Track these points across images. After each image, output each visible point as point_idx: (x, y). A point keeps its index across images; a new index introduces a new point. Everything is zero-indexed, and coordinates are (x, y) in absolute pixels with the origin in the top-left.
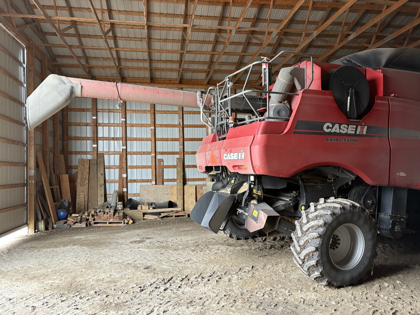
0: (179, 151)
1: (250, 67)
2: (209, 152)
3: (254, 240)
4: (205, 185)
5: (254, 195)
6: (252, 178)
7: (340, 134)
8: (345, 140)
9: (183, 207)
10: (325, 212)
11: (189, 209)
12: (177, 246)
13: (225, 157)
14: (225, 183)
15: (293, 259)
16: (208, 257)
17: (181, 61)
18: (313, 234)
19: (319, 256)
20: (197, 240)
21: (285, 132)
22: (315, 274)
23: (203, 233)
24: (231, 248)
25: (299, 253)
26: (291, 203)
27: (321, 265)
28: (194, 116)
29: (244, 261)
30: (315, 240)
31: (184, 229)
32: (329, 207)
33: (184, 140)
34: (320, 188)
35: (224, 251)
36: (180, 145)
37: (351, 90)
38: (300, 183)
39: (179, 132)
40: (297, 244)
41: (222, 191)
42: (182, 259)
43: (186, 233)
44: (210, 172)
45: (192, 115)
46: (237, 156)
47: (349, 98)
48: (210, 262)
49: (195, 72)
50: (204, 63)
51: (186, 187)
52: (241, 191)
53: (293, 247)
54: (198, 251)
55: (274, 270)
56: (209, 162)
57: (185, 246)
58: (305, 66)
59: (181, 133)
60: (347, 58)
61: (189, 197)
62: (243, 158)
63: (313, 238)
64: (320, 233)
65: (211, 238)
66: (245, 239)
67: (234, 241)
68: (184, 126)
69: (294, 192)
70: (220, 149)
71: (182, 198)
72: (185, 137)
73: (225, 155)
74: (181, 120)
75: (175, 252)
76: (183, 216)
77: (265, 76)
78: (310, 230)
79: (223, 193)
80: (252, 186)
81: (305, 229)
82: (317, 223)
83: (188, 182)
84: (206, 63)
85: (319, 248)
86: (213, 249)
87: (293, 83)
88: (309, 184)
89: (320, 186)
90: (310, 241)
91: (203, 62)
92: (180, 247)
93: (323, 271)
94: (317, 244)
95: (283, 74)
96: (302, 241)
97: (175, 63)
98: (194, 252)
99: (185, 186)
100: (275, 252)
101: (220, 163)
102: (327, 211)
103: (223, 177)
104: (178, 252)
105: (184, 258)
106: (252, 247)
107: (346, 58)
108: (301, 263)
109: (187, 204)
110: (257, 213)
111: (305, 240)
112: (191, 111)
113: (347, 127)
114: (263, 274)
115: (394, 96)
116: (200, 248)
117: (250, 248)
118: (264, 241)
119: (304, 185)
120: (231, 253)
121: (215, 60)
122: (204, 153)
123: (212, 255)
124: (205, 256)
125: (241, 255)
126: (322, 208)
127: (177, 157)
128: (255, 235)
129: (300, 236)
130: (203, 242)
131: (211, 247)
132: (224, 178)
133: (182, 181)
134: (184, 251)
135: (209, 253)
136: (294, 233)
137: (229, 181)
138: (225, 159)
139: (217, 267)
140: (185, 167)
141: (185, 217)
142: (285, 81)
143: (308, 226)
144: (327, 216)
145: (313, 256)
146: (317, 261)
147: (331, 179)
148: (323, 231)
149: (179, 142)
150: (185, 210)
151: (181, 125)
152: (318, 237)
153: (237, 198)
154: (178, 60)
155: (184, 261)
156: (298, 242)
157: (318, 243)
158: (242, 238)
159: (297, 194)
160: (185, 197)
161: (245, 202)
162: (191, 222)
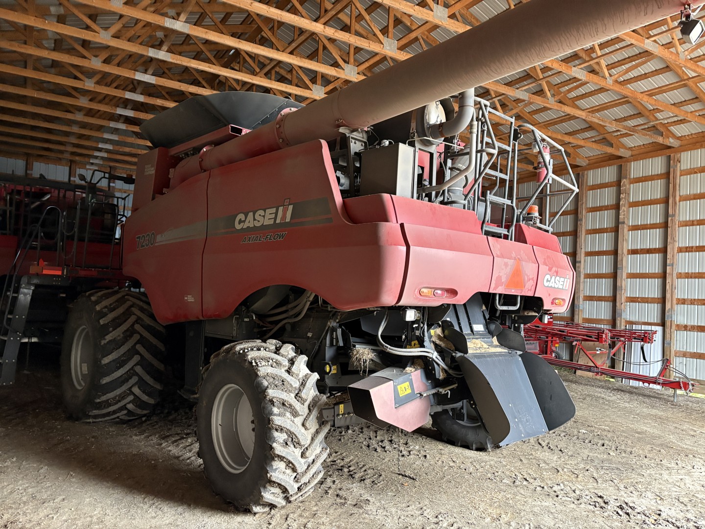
2: (506, 260)
56: (499, 284)
62: (567, 288)
70: (536, 262)
138: (546, 284)
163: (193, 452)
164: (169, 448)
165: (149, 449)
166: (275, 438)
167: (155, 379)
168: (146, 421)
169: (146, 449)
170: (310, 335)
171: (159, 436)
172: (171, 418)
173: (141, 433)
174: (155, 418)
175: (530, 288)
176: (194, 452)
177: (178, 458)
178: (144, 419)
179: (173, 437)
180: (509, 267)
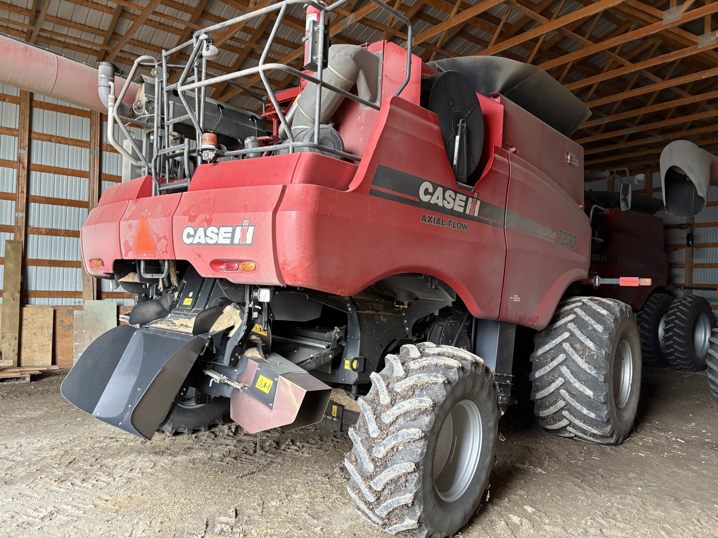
0: (13, 224)
1: (278, 10)
2: (130, 222)
3: (213, 432)
4: (80, 308)
5: (254, 337)
6: (265, 296)
7: (443, 210)
8: (450, 224)
9: (16, 358)
10: (431, 378)
11: (34, 361)
12: (10, 468)
13: (189, 236)
14: (166, 304)
15: (349, 489)
16: (107, 497)
17: (38, 12)
18: (409, 431)
19: (420, 482)
20: (68, 447)
21: (352, 187)
22: (405, 523)
23: (81, 424)
24: (165, 461)
25: (371, 477)
26: (329, 354)
27: (420, 502)
28: (60, 149)
29: (207, 495)
30: (413, 446)
31: (24, 416)
32: (436, 365)
33: (30, 199)
34: (384, 320)
35: (149, 470)
36: (17, 211)
37: (463, 122)
38: (350, 309)
39: (18, 179)
40: (367, 456)
41: (159, 325)
42: (30, 511)
43: (32, 426)
44: (124, 276)
45: (53, 144)
46: (229, 235)
47: (458, 138)
48: (117, 511)
49: (70, 48)
50: (96, 31)
51: (27, 310)
52: (218, 327)
53: (351, 462)
54: (75, 481)
55: (290, 515)
56: (128, 249)
57: (33, 468)
58: (381, 52)
59: (23, 182)
60: (437, 66)
61: (35, 334)
62: (249, 241)
63: (409, 442)
64: (425, 429)
65: (105, 438)
66: (193, 433)
67: (167, 440)
68: (31, 167)
69: (337, 329)
70: (170, 216)
71: (17, 335)
72: (32, 193)
73: (190, 230)
74: (25, 153)
75: (6, 488)
76: (17, 379)
77: (315, 42)
78: (401, 421)
79: (164, 331)
80: (255, 315)
81: (387, 418)
82: (417, 404)
83: (33, 300)
84: (99, 32)
85: (421, 463)
86: (119, 470)
87: (353, 83)
88: (367, 312)
89: (384, 316)
90: (400, 448)
91: (93, 28)
92: (21, 471)
93: (423, 516)
94: (417, 455)
95: (337, 55)
96: (382, 448)
97: (19, 12)
98: (63, 485)
99: (25, 309)
100: (269, 460)
101: (166, 252)
102: (436, 376)
103: (157, 290)
104: (13, 490)
105: (36, 510)
106: (213, 451)
107: (435, 65)
108: (371, 498)
109: (28, 350)
110: (272, 382)
111: (389, 447)
112: (53, 136)
113: (454, 197)
114: (269, 531)
115: (515, 152)
116: (80, 468)
117: (209, 455)
118: (235, 434)
119: (357, 313)
120: (169, 477)
121: (123, 31)
122: (114, 225)
123: (118, 488)
124: (98, 494)
125: (195, 478)
126: (420, 369)
127: (8, 238)
128: (214, 420)
129: (374, 435)
130: (85, 451)
131: (110, 462)
132: (161, 293)
133: (18, 295)
134: (33, 485)
135: (109, 484)
136: (355, 428)
137: (177, 301)
138: (188, 241)
139: (142, 526)
140: (28, 262)
141: (24, 382)
142: (338, 75)
143: (395, 411)
144: (437, 387)
145: (407, 484)
146: (416, 493)
147: (403, 304)
148: (430, 422)
149: (14, 202)
150: (23, 364)
151: (23, 163)
152: (422, 438)
153: (207, 345)
154: (30, 7)
155: (37, 520)
156: (369, 450)
157: (420, 451)
158: (186, 431)
159: (342, 334)
160: (24, 333)
161: (233, 355)
162: (42, 394)
175: (164, 250)
180: (134, 228)
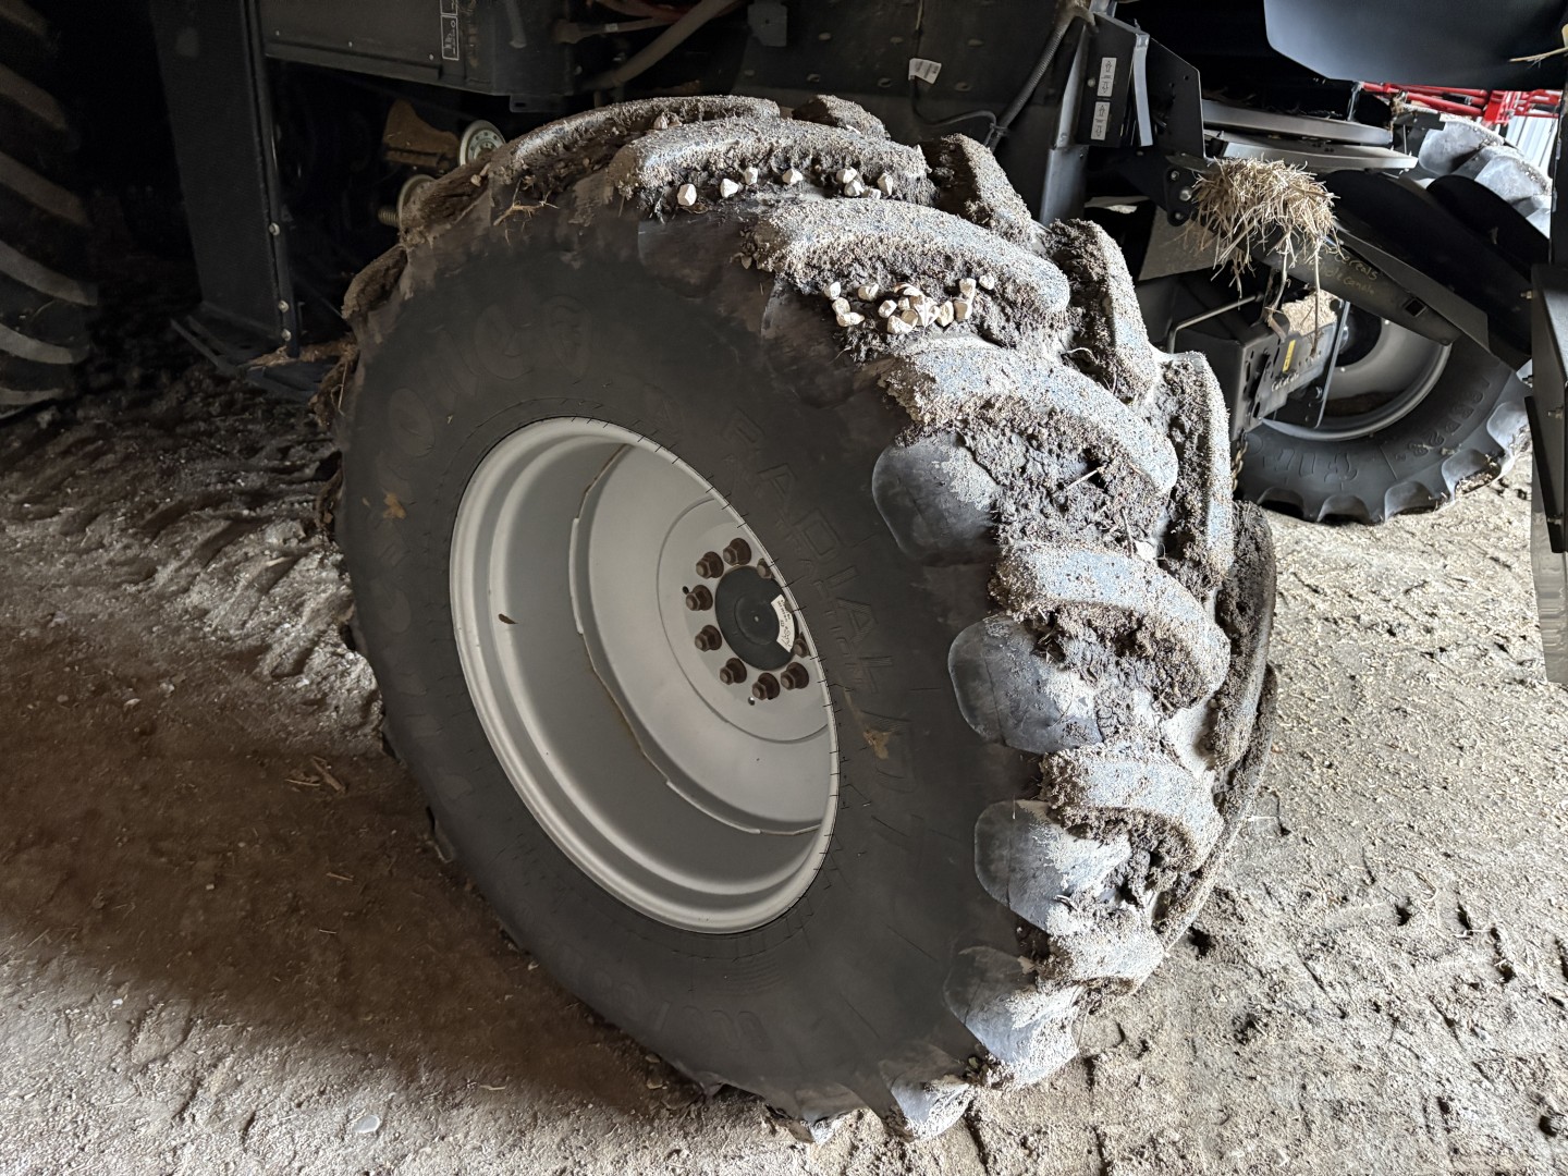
163: (307, 611)
164: (194, 599)
165: (96, 604)
166: (1055, 875)
167: (47, 261)
168: (55, 428)
169: (82, 609)
170: (924, 70)
171: (132, 518)
172: (160, 407)
173: (45, 501)
174: (93, 414)
176: (316, 613)
177: (249, 658)
178: (45, 418)
179: (197, 522)
